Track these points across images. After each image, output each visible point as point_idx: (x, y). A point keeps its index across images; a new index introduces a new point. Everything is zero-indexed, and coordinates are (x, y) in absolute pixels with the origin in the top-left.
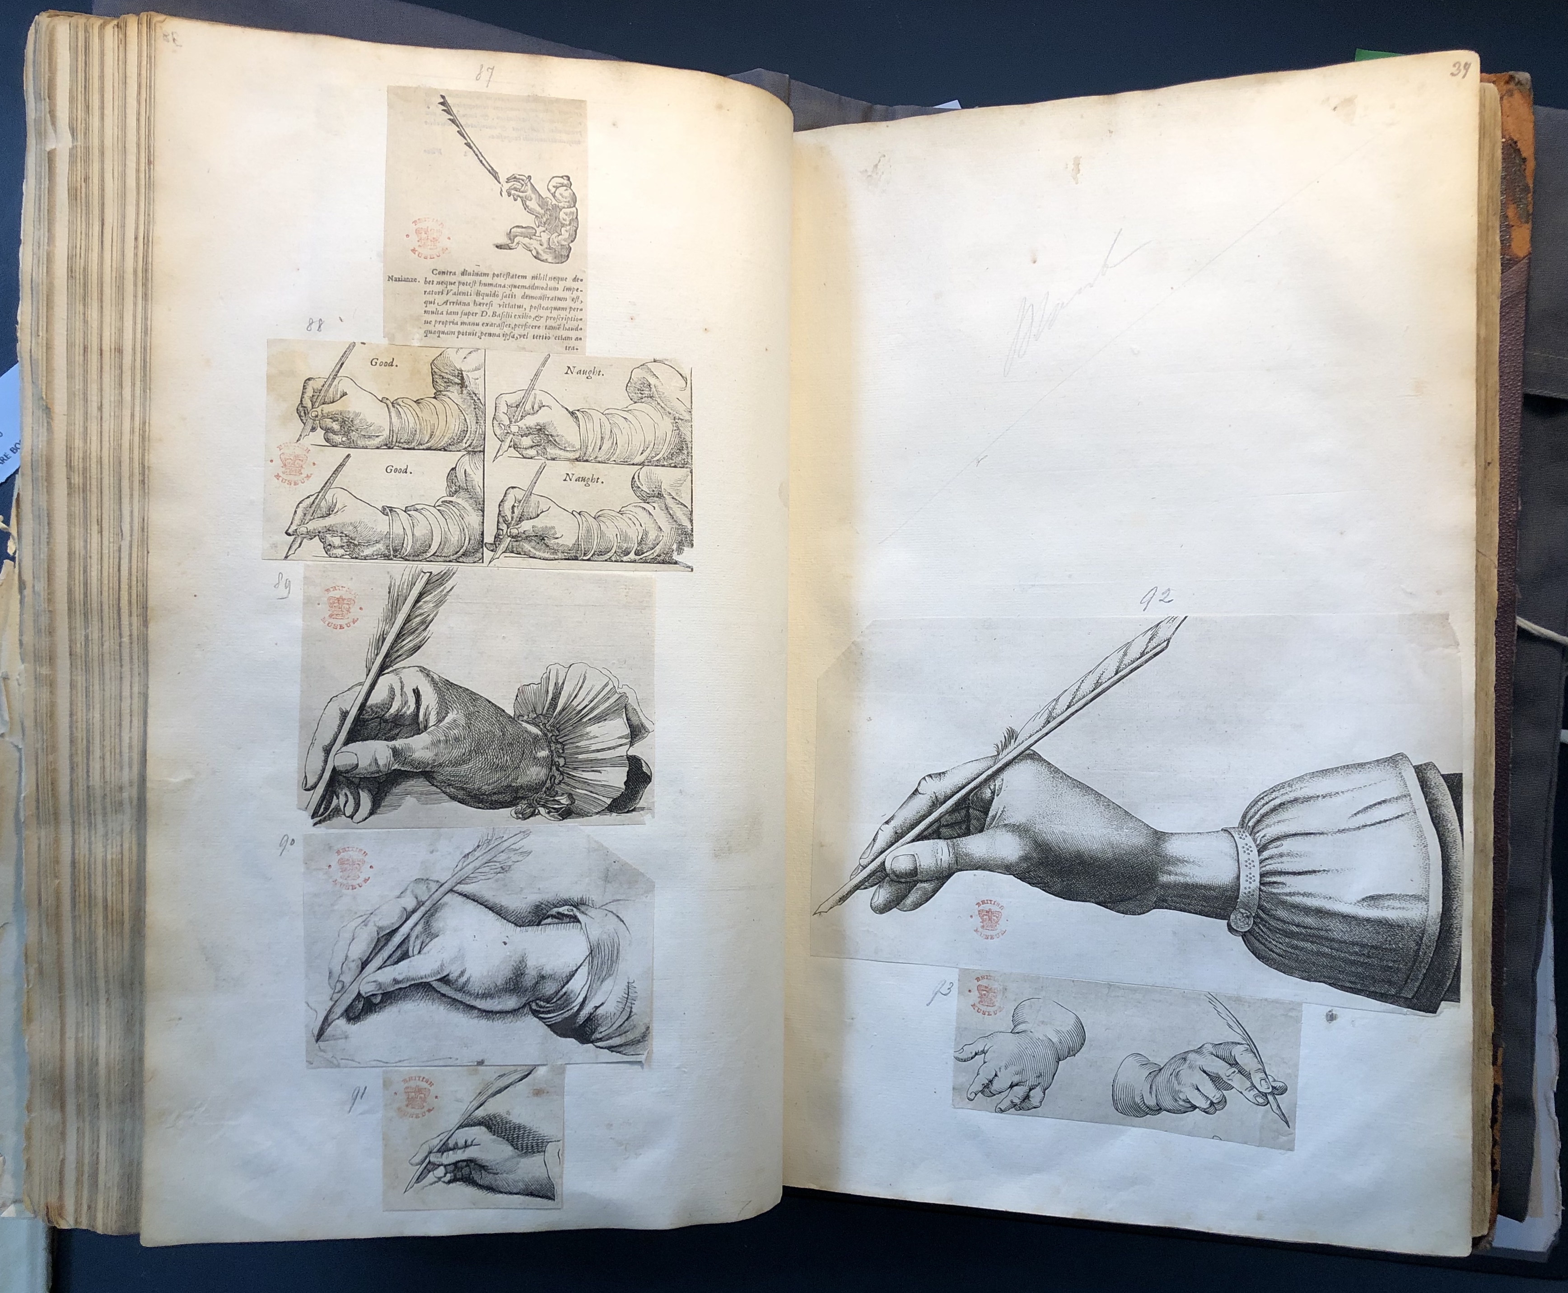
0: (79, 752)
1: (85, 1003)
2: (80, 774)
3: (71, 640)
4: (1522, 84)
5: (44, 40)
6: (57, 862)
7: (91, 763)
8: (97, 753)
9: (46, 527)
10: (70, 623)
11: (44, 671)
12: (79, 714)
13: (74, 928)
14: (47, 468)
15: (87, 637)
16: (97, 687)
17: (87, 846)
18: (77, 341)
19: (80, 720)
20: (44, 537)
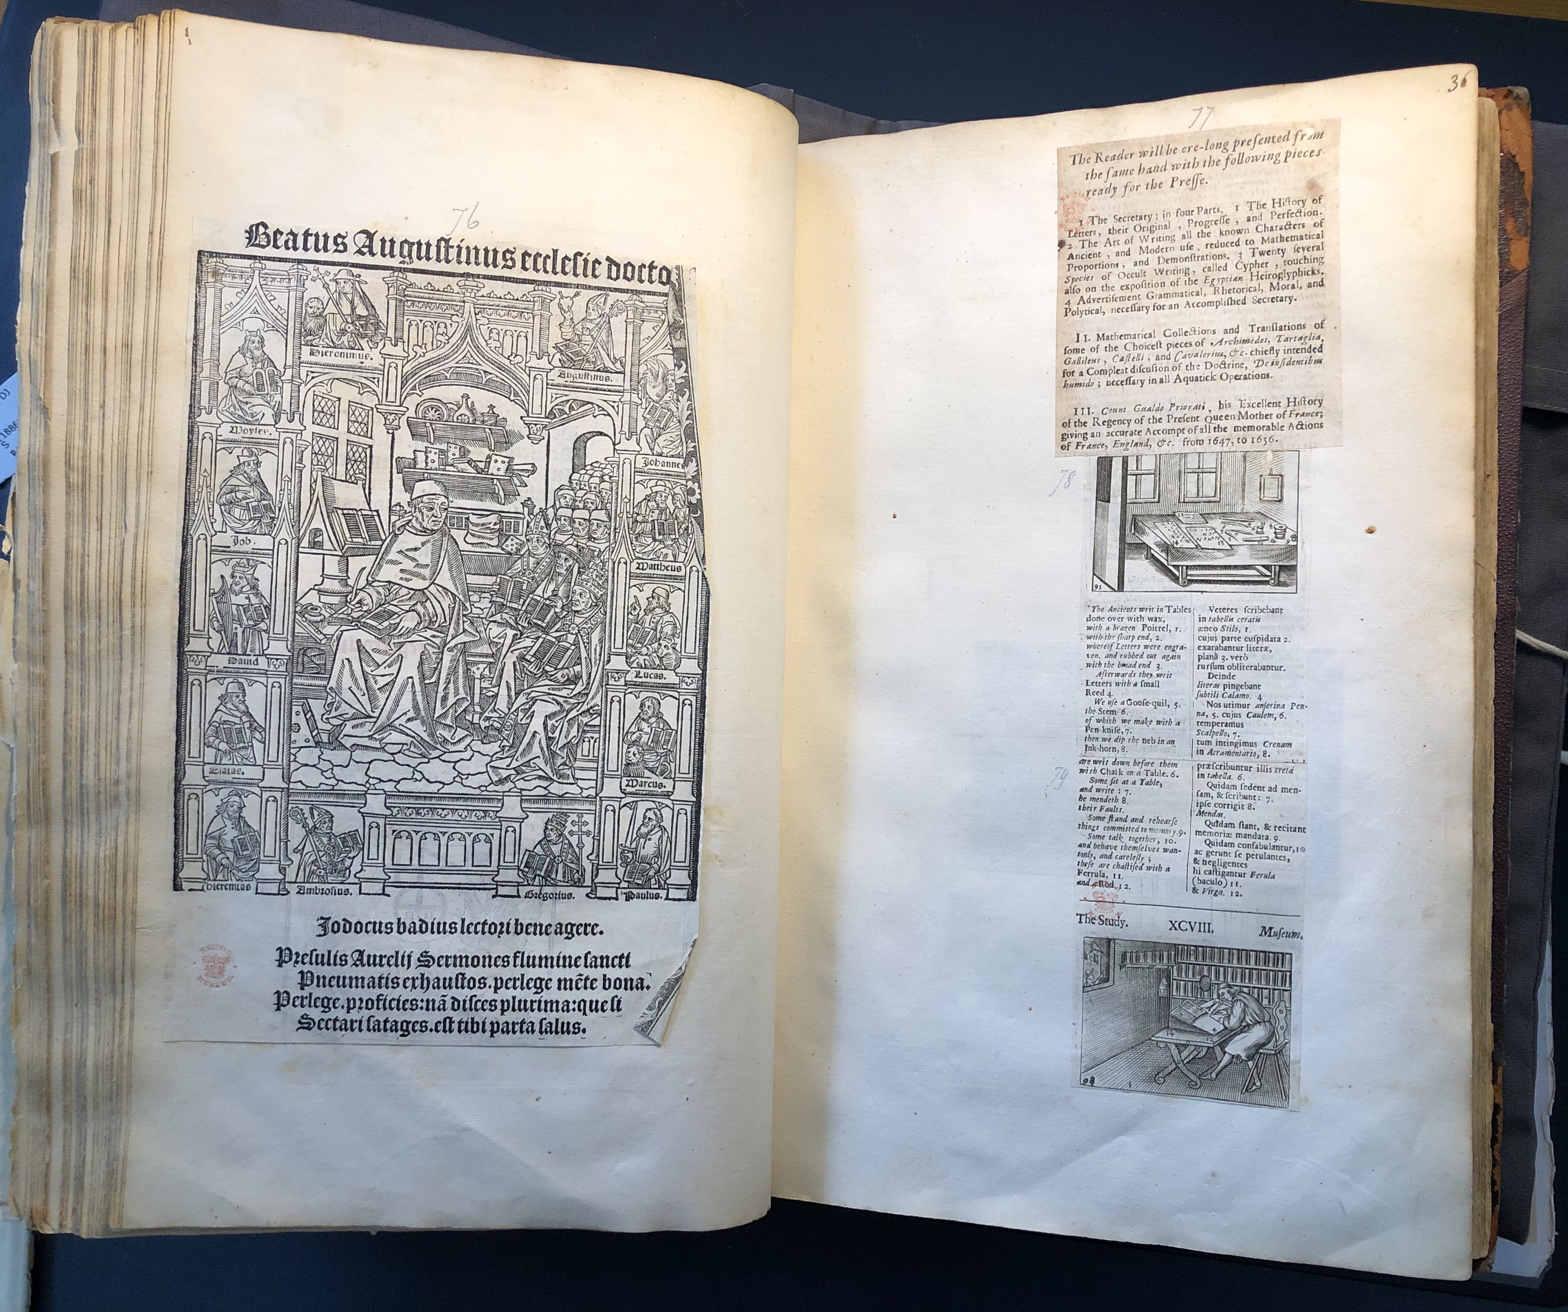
0: (74, 751)
1: (75, 1003)
2: (74, 773)
3: (66, 639)
4: (1521, 99)
5: (50, 43)
6: (47, 862)
7: (85, 762)
8: (91, 749)
9: (42, 527)
10: (66, 622)
11: (38, 670)
12: (74, 713)
13: (65, 928)
14: (44, 467)
15: (83, 636)
16: (93, 686)
17: (79, 845)
18: (79, 341)
19: (74, 718)
20: (40, 536)
